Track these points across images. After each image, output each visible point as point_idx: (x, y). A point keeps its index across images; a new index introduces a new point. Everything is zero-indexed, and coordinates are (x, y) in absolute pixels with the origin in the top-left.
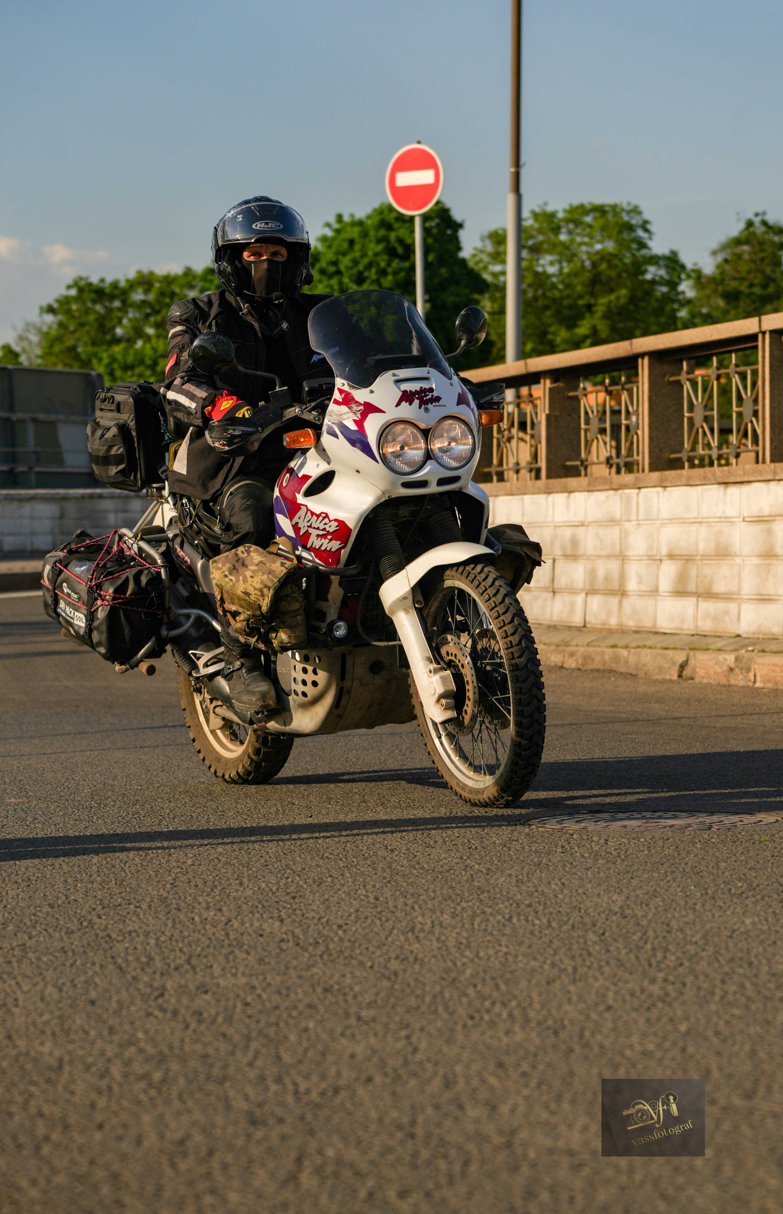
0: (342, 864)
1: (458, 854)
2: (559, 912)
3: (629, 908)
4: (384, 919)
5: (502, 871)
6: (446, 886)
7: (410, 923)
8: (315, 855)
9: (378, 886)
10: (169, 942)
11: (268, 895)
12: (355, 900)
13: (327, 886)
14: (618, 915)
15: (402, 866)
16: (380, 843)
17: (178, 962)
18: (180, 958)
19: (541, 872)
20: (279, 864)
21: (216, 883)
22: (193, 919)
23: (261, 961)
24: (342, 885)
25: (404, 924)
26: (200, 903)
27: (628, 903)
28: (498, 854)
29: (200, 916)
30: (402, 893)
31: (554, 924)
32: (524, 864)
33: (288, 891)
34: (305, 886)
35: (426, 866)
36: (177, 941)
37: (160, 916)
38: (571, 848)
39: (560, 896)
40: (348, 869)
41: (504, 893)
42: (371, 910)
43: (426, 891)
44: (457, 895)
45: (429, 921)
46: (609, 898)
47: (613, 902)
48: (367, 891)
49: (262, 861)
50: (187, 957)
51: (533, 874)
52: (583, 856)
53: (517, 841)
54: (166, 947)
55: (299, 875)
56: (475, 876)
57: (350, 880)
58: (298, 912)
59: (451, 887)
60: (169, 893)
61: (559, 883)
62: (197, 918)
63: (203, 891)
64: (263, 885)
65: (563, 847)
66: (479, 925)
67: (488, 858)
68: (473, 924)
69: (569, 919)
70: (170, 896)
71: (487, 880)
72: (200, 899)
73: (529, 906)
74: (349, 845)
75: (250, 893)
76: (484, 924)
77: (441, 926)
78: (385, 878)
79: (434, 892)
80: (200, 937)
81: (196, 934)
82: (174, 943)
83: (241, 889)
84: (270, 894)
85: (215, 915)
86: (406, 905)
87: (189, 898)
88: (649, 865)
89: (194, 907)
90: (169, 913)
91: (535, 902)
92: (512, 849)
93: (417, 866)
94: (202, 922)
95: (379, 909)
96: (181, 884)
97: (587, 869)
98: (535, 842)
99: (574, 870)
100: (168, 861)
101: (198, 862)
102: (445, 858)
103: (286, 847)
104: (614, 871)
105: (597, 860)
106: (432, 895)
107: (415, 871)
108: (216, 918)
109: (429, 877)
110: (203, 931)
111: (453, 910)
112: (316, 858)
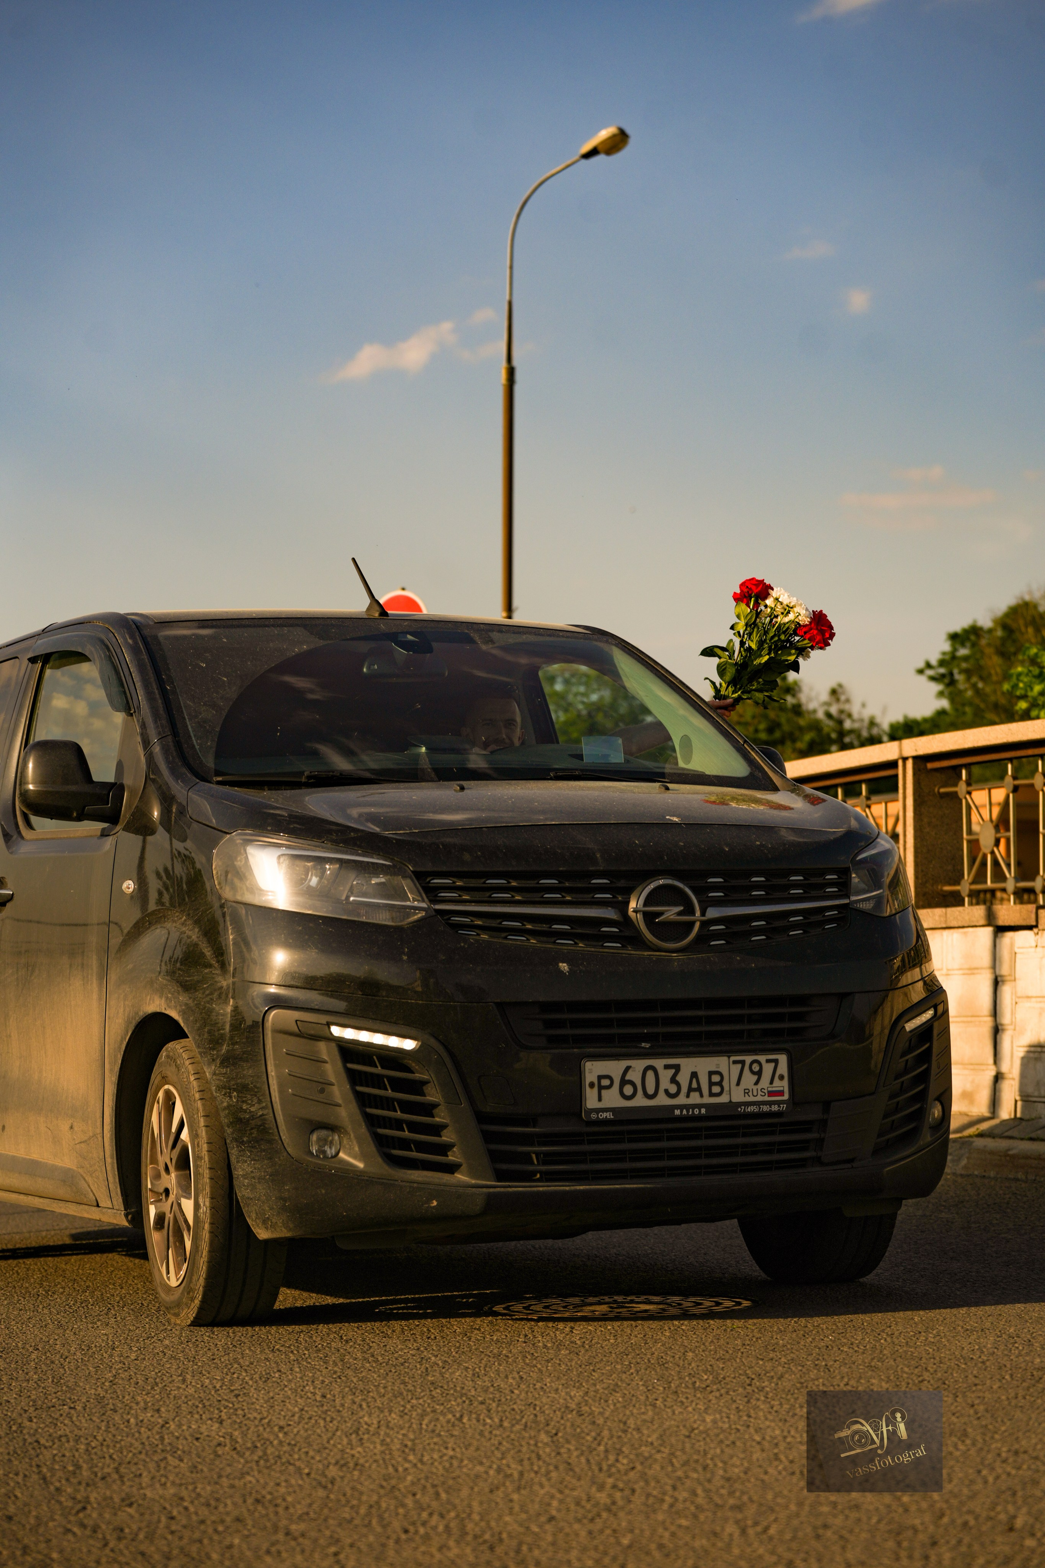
0: (292, 1357)
1: (415, 1344)
2: (513, 1410)
3: (586, 1405)
4: (328, 1419)
5: (459, 1364)
6: (398, 1381)
7: (356, 1423)
8: (265, 1347)
9: (327, 1381)
10: (99, 1448)
11: (210, 1393)
12: (301, 1397)
13: (274, 1382)
14: (574, 1412)
15: (355, 1359)
16: (335, 1332)
17: (106, 1470)
18: (109, 1466)
19: (500, 1365)
20: (226, 1357)
21: (158, 1380)
22: (128, 1421)
23: (194, 1468)
24: (290, 1381)
25: (349, 1425)
26: (137, 1403)
27: (586, 1398)
28: (458, 1345)
29: (136, 1417)
30: (351, 1390)
31: (506, 1424)
32: (483, 1356)
33: (232, 1388)
34: (251, 1383)
35: (380, 1358)
36: (108, 1446)
37: (94, 1419)
38: (534, 1337)
39: (516, 1392)
40: (299, 1363)
41: (458, 1389)
42: (316, 1409)
43: (377, 1387)
44: (409, 1391)
45: (375, 1422)
46: (567, 1393)
47: (571, 1398)
48: (315, 1388)
49: (210, 1354)
50: (116, 1465)
51: (490, 1367)
52: (545, 1346)
53: (479, 1329)
54: (96, 1453)
55: (246, 1370)
56: (430, 1369)
57: (298, 1375)
58: (240, 1412)
59: (404, 1383)
60: (106, 1391)
61: (517, 1376)
62: (132, 1420)
63: (143, 1389)
64: (207, 1381)
65: (526, 1336)
66: (427, 1425)
67: (446, 1349)
68: (421, 1424)
69: (523, 1417)
70: (108, 1396)
71: (441, 1374)
72: (139, 1399)
73: (482, 1403)
74: (302, 1335)
75: (191, 1391)
76: (433, 1424)
77: (388, 1427)
78: (335, 1372)
79: (385, 1387)
80: (134, 1441)
81: (129, 1439)
82: (105, 1449)
83: (184, 1386)
84: (213, 1393)
85: (152, 1416)
86: (354, 1403)
87: (127, 1397)
88: (614, 1355)
89: (131, 1408)
90: (104, 1414)
91: (489, 1399)
92: (473, 1339)
93: (371, 1359)
94: (137, 1424)
95: (325, 1408)
96: (120, 1382)
97: (548, 1361)
98: (498, 1330)
99: (535, 1362)
100: (111, 1356)
101: (143, 1356)
102: (401, 1350)
103: (237, 1338)
104: (576, 1363)
105: (560, 1350)
106: (382, 1391)
107: (368, 1365)
108: (152, 1420)
109: (382, 1371)
110: (137, 1435)
111: (402, 1409)
112: (267, 1351)
